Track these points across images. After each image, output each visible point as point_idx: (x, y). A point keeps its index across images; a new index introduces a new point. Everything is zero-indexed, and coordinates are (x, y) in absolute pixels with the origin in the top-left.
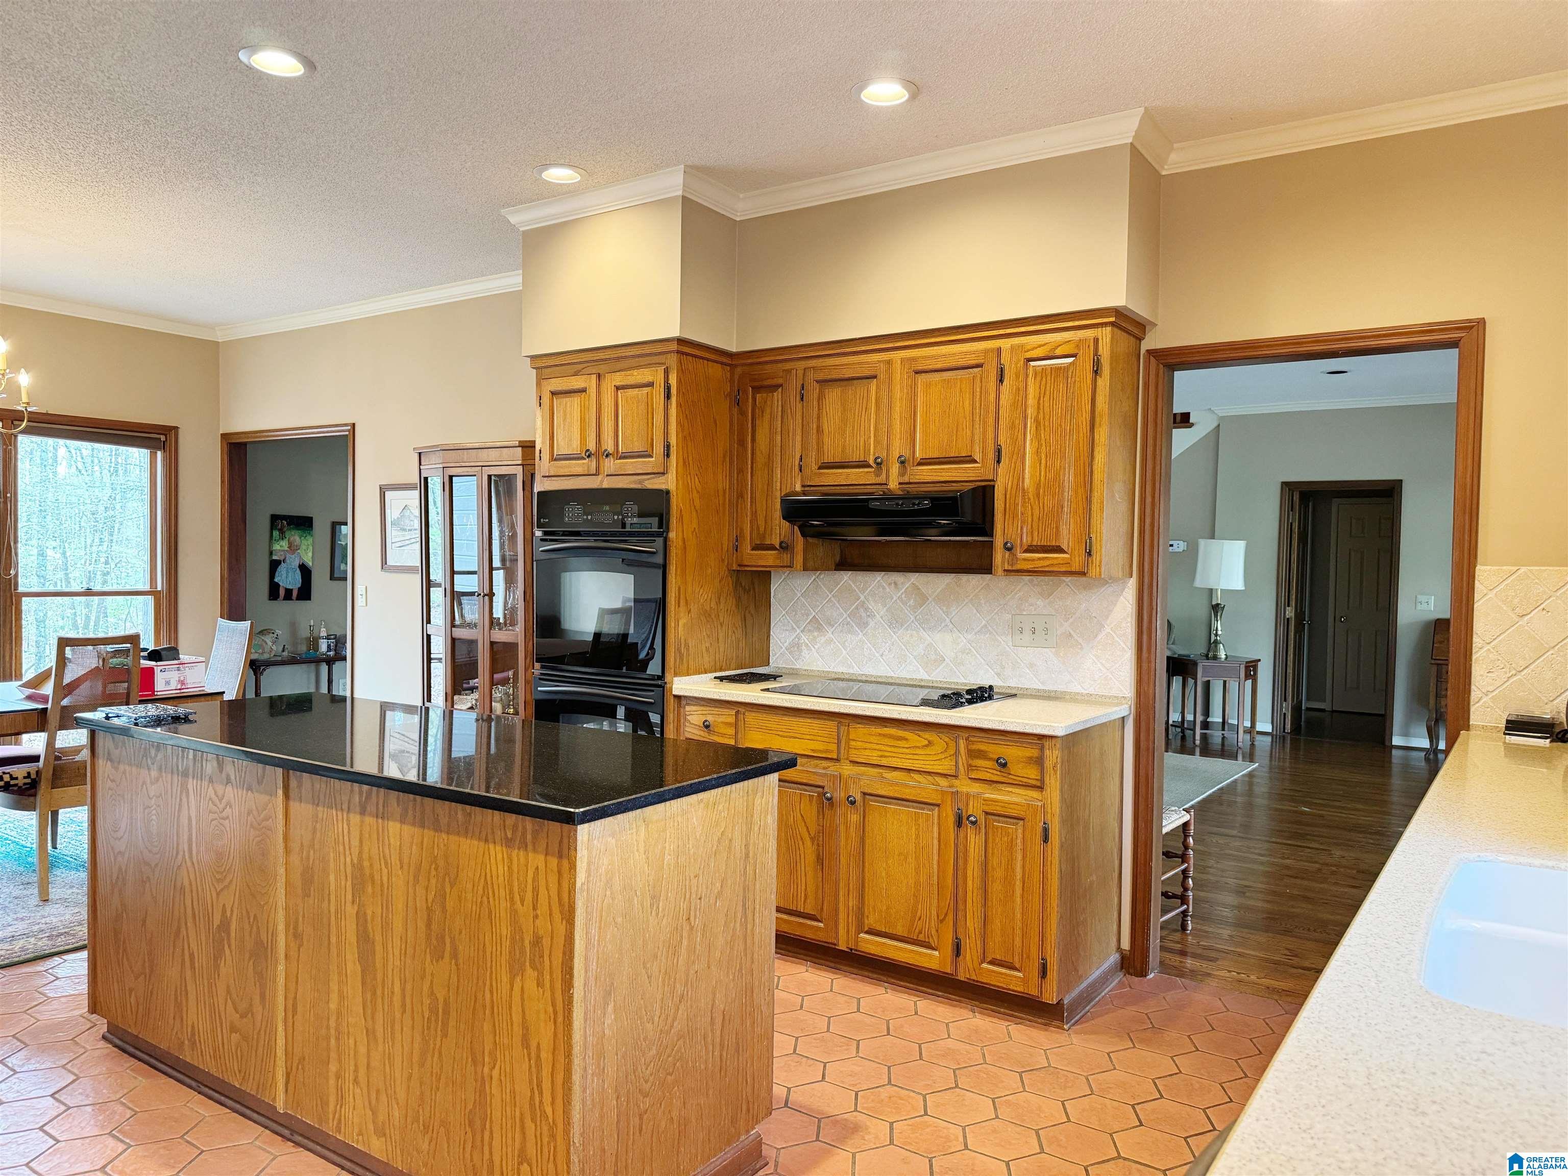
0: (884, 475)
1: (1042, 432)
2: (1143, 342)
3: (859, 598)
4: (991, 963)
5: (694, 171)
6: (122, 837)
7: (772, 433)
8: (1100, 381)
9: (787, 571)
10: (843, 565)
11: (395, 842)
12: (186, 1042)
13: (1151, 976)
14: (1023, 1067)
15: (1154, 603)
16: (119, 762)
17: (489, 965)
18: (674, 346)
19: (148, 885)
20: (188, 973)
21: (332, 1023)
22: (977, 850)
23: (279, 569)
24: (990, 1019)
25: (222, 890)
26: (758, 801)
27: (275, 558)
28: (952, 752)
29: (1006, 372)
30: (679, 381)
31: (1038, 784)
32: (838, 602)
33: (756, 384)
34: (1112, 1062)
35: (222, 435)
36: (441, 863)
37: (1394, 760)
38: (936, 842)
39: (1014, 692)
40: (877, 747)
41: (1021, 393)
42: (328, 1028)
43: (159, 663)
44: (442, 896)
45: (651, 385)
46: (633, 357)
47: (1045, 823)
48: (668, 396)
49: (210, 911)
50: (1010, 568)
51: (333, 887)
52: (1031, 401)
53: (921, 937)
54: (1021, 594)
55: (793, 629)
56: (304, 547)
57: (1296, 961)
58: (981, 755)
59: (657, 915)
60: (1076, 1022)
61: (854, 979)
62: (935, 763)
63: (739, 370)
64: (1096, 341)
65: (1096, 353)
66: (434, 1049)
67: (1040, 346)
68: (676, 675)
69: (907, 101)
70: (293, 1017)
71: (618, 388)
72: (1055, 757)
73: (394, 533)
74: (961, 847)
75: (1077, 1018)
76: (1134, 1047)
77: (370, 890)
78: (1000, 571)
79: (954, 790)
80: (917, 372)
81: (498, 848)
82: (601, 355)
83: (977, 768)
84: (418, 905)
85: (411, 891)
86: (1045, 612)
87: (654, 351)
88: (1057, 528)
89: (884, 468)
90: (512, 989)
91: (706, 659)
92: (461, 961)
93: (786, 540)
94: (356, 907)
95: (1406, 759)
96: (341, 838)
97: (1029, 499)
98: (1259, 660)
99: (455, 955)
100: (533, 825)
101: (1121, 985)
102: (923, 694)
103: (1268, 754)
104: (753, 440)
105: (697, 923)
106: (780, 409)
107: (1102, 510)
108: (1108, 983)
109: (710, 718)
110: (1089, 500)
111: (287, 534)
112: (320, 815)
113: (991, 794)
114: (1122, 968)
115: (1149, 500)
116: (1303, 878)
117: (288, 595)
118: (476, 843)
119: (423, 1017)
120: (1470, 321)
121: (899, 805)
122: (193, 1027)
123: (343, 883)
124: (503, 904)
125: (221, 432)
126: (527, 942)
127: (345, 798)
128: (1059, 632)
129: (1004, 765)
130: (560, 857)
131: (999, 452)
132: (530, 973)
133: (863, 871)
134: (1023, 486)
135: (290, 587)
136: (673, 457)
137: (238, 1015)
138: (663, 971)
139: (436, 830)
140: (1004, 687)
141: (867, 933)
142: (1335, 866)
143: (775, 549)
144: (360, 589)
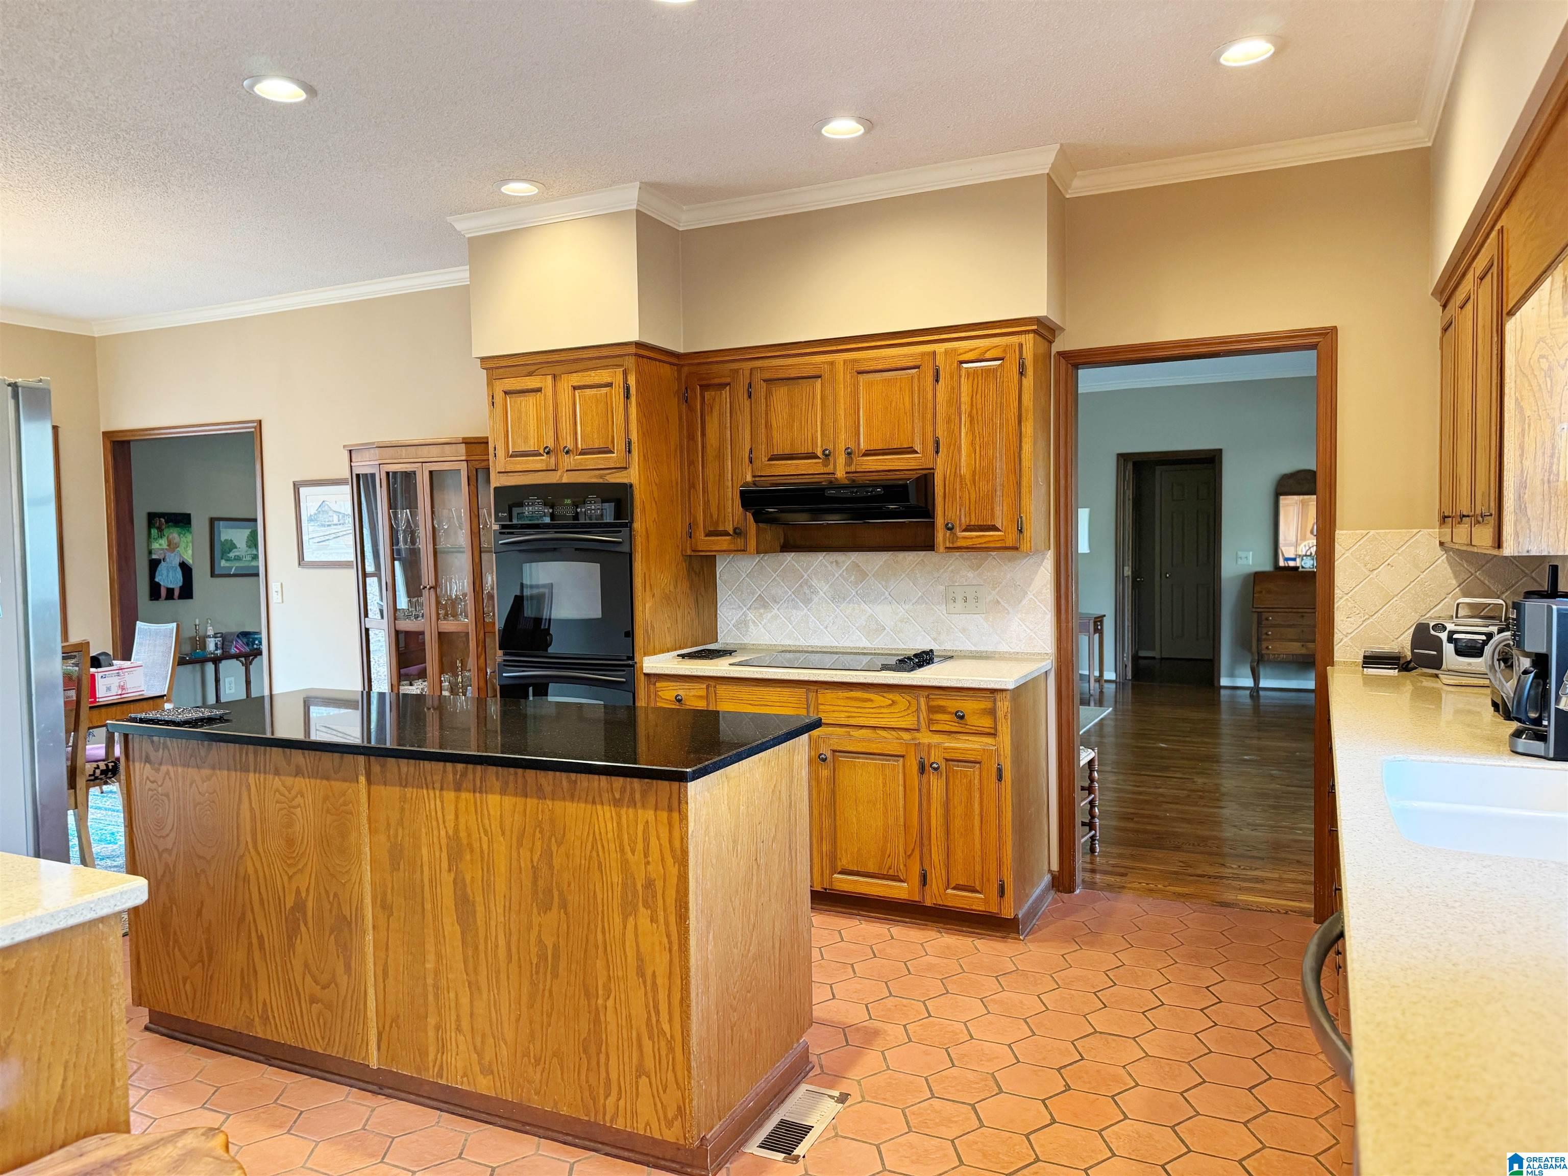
0: (831, 466)
1: (976, 426)
2: (1053, 345)
3: (803, 576)
4: (954, 888)
5: (649, 188)
6: (168, 835)
7: (721, 425)
8: (1025, 382)
9: (740, 556)
10: (787, 547)
11: (495, 812)
12: (257, 1019)
13: (1078, 891)
14: (997, 972)
15: (1070, 572)
16: (161, 764)
17: (600, 910)
18: (633, 350)
19: (203, 876)
20: (257, 954)
21: (430, 981)
22: (939, 792)
23: (159, 569)
24: (957, 937)
25: (295, 873)
26: (796, 758)
27: (154, 557)
28: (914, 709)
29: (941, 373)
30: (637, 382)
31: (992, 731)
32: (783, 581)
33: (704, 382)
34: (1067, 961)
35: (103, 433)
36: (546, 827)
37: (1222, 699)
38: (901, 788)
39: (949, 654)
40: (844, 709)
41: (955, 391)
42: (425, 985)
43: (99, 670)
44: (548, 855)
45: (610, 385)
46: (590, 359)
47: (998, 765)
48: (627, 396)
49: (281, 894)
50: (951, 546)
51: (425, 859)
52: (965, 398)
53: (891, 872)
54: (953, 567)
55: (740, 607)
56: (183, 545)
57: (1190, 871)
58: (942, 710)
59: (737, 856)
60: (1029, 932)
61: (829, 915)
62: (899, 719)
63: (685, 370)
64: (1021, 346)
65: (1021, 357)
66: (544, 990)
67: (971, 350)
68: (645, 654)
69: (863, 134)
70: (384, 982)
71: (575, 388)
72: (1005, 707)
73: (311, 529)
74: (924, 791)
75: (1028, 930)
76: (1082, 949)
77: (468, 857)
78: (942, 549)
79: (917, 742)
80: (859, 373)
81: (606, 808)
82: (556, 357)
83: (937, 722)
84: (523, 865)
85: (515, 854)
86: (975, 582)
87: (611, 353)
88: (992, 509)
89: (831, 459)
90: (625, 928)
91: (668, 639)
92: (570, 909)
93: (739, 526)
94: (453, 875)
95: (1232, 697)
96: (433, 814)
97: (966, 485)
98: (1105, 616)
99: (564, 905)
100: (642, 786)
101: (1055, 901)
102: (880, 661)
103: (1113, 700)
104: (703, 434)
105: (762, 861)
106: (728, 405)
107: (1030, 492)
108: (1045, 900)
109: (681, 693)
110: (1019, 484)
111: (166, 532)
112: (408, 795)
113: (950, 743)
114: (1053, 887)
115: (1062, 482)
116: (1177, 803)
117: (170, 594)
118: (583, 805)
119: (532, 964)
120: (1325, 328)
121: (867, 759)
122: (265, 1004)
123: (437, 854)
124: (613, 855)
125: (103, 429)
126: (639, 887)
127: (437, 778)
128: (988, 600)
129: (962, 717)
130: (670, 810)
131: (937, 443)
132: (644, 912)
133: (835, 820)
134: (960, 473)
135: (171, 586)
136: (635, 452)
137: (319, 987)
138: (742, 904)
139: (539, 798)
140: (940, 650)
141: (840, 873)
142: (1202, 791)
143: (728, 534)
144: (274, 587)
